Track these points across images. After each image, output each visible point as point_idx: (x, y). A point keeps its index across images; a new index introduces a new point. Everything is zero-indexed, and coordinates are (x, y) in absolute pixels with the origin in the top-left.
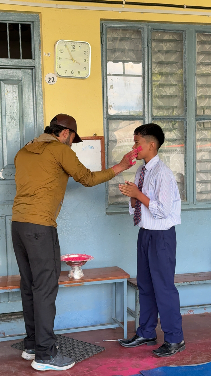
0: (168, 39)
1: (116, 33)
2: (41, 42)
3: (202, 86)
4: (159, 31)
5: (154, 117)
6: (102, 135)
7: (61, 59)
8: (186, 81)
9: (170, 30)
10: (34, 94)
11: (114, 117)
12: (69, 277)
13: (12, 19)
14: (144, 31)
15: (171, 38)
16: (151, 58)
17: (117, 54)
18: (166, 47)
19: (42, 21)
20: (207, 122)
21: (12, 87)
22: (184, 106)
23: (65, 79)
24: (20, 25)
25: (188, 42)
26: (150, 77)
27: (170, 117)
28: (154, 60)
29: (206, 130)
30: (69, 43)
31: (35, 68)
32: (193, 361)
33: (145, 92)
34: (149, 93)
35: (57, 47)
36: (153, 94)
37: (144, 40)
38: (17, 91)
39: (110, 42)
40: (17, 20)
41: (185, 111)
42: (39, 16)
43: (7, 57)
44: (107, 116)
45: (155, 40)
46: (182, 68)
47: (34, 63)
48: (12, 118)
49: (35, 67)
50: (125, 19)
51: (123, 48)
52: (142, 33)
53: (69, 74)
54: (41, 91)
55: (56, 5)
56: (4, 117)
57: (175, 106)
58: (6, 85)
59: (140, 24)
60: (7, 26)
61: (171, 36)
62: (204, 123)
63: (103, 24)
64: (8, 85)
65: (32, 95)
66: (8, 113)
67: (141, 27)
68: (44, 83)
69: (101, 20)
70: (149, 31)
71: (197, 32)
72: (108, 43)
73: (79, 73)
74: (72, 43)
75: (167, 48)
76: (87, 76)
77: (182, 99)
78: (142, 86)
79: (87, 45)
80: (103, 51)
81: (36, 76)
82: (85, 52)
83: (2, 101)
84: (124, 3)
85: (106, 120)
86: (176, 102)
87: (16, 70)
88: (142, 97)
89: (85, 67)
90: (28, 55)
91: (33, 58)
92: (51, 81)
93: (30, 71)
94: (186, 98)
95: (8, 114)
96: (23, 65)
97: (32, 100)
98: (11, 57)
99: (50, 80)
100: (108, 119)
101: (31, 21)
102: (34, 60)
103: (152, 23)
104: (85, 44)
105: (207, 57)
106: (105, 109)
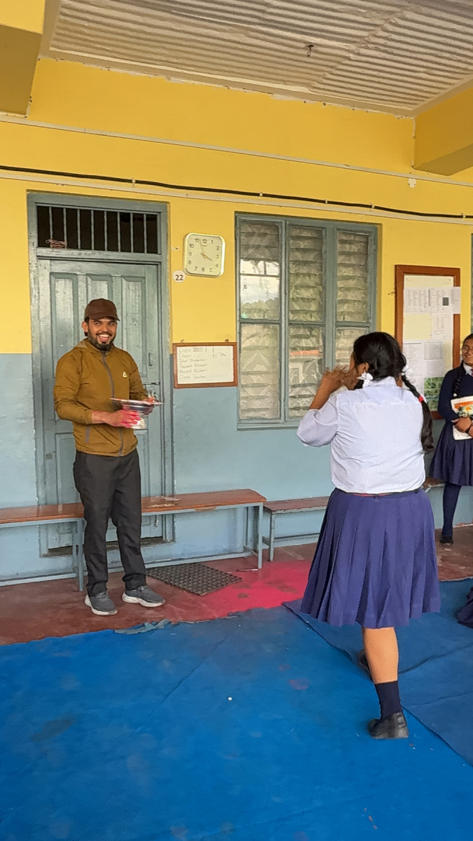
0: (306, 236)
1: (249, 227)
2: (169, 234)
3: (342, 289)
4: (297, 227)
5: (291, 322)
6: (234, 341)
7: (190, 254)
8: (326, 283)
9: (309, 227)
10: (159, 293)
11: (246, 321)
13: (137, 209)
14: (281, 227)
15: (309, 235)
16: (288, 257)
18: (304, 244)
19: (171, 212)
20: (347, 330)
21: (135, 285)
22: (322, 310)
23: (194, 277)
24: (145, 216)
25: (328, 240)
26: (287, 278)
27: (308, 323)
28: (291, 259)
29: (346, 338)
30: (200, 237)
31: (161, 264)
33: (282, 294)
34: (286, 294)
35: (186, 241)
36: (291, 297)
37: (281, 237)
38: (140, 289)
39: (243, 237)
40: (142, 210)
41: (325, 316)
42: (167, 206)
43: (130, 252)
44: (239, 319)
45: (292, 236)
46: (322, 268)
47: (160, 258)
49: (160, 262)
50: (262, 213)
51: (257, 244)
52: (280, 229)
53: (199, 271)
54: (167, 290)
55: (186, 195)
56: (124, 318)
57: (313, 310)
58: (127, 282)
59: (277, 219)
60: (130, 216)
61: (309, 233)
62: (344, 330)
63: (238, 217)
64: (130, 282)
65: (157, 294)
67: (279, 222)
68: (171, 281)
69: (236, 212)
70: (287, 226)
71: (338, 229)
73: (211, 271)
74: (204, 237)
75: (304, 246)
76: (219, 273)
77: (321, 303)
78: (279, 287)
79: (220, 241)
80: (236, 247)
81: (162, 273)
82: (218, 247)
83: (124, 301)
84: (261, 195)
85: (238, 324)
87: (140, 265)
89: (218, 264)
90: (153, 249)
92: (179, 278)
93: (155, 267)
94: (325, 303)
95: (129, 315)
96: (147, 260)
98: (135, 251)
100: (241, 323)
101: (158, 211)
102: (160, 254)
103: (291, 218)
104: (218, 239)
105: (347, 257)
106: (238, 312)
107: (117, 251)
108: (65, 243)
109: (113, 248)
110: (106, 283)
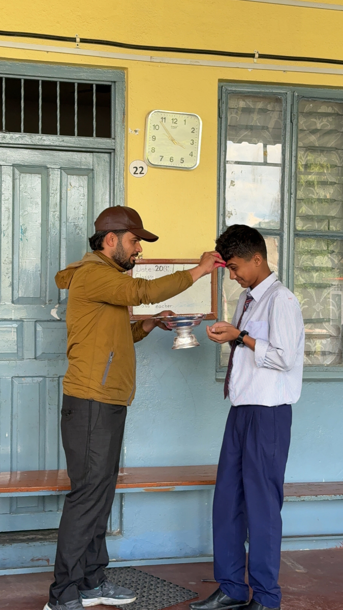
0: (324, 111)
1: (244, 101)
2: (126, 113)
4: (310, 99)
5: (298, 232)
7: (154, 138)
9: (329, 99)
10: (112, 191)
13: (83, 77)
14: (286, 100)
15: (330, 110)
16: (296, 141)
17: (244, 133)
18: (322, 124)
19: (129, 82)
21: (79, 180)
23: (159, 170)
24: (94, 86)
26: (293, 170)
27: (324, 234)
28: (300, 144)
30: (168, 114)
31: (114, 152)
33: (285, 193)
34: (291, 194)
35: (149, 120)
36: (298, 197)
37: (285, 114)
38: (86, 185)
39: (232, 115)
40: (90, 79)
42: (125, 73)
44: (223, 228)
45: (303, 113)
47: (113, 144)
48: (76, 227)
49: (114, 150)
50: (257, 80)
51: (252, 124)
52: (283, 102)
53: (166, 162)
54: (122, 187)
55: (151, 57)
56: (63, 224)
57: (332, 216)
58: (69, 176)
59: (281, 89)
60: (74, 87)
61: (330, 108)
63: (223, 87)
64: (72, 176)
65: (108, 193)
66: (71, 218)
67: (283, 93)
68: (127, 175)
69: (220, 81)
70: (295, 99)
72: (229, 117)
73: (182, 161)
74: (174, 115)
75: (322, 126)
76: (194, 165)
78: (280, 183)
79: (196, 120)
80: (221, 129)
81: (116, 164)
82: (193, 129)
83: (63, 201)
84: (257, 56)
86: (334, 211)
87: (86, 153)
88: (280, 200)
89: (192, 152)
90: (105, 131)
91: (113, 136)
92: (138, 171)
93: (106, 155)
95: (70, 221)
96: (96, 147)
97: (108, 199)
98: (79, 135)
99: (136, 171)
101: (113, 80)
102: (114, 139)
103: (300, 88)
104: (193, 118)
107: (56, 134)
109: (49, 130)
110: (40, 176)
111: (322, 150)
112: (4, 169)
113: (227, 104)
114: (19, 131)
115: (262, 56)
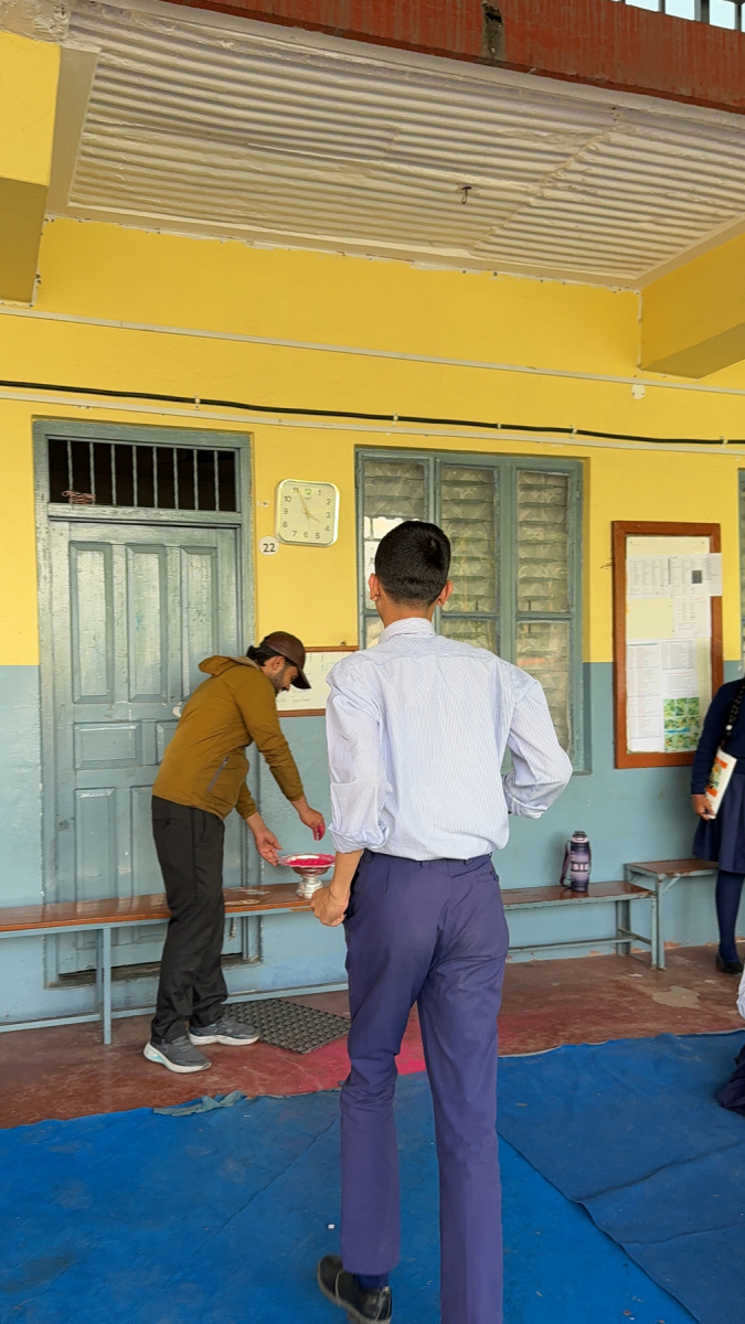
0: (468, 480)
1: (381, 468)
2: (253, 483)
3: (525, 561)
4: (453, 467)
5: (445, 614)
6: (356, 644)
7: (286, 511)
8: (499, 552)
9: (474, 466)
10: (239, 572)
12: (297, 895)
13: (203, 443)
14: (428, 466)
15: (473, 478)
16: (439, 513)
17: (381, 505)
18: (465, 494)
19: (256, 448)
20: (535, 624)
21: (201, 560)
22: (495, 596)
23: (292, 547)
24: (216, 453)
25: (503, 485)
27: (472, 615)
28: (444, 516)
29: (534, 637)
30: (302, 484)
31: (241, 527)
32: (522, 1047)
35: (279, 492)
37: (428, 482)
38: (210, 566)
39: (369, 485)
40: (211, 445)
41: (499, 604)
42: (250, 438)
43: (194, 509)
44: (363, 611)
45: (446, 481)
46: (493, 530)
47: (239, 518)
48: (199, 613)
49: (240, 525)
50: (396, 446)
51: (391, 494)
52: (425, 469)
53: (302, 539)
54: (251, 566)
56: (184, 610)
57: (480, 595)
58: (189, 555)
59: (423, 455)
60: (193, 454)
61: (473, 475)
62: (530, 625)
63: (359, 454)
64: (193, 556)
65: (234, 574)
66: (193, 604)
67: (424, 460)
68: (256, 553)
69: (357, 446)
70: (438, 466)
71: (518, 469)
72: (366, 486)
73: (317, 537)
74: (307, 485)
75: (466, 496)
76: (331, 540)
77: (492, 585)
79: (333, 490)
80: (358, 500)
81: (242, 541)
82: (329, 501)
83: (183, 584)
84: (396, 418)
85: (361, 617)
86: (481, 590)
87: (208, 529)
89: (328, 526)
90: (229, 504)
91: (238, 510)
92: (269, 549)
93: (231, 531)
94: (499, 583)
95: (192, 606)
96: (219, 522)
97: (234, 582)
98: (201, 508)
99: (266, 549)
100: (365, 617)
101: (236, 447)
102: (240, 513)
103: (442, 454)
104: (329, 488)
105: (535, 511)
106: (361, 599)
107: (173, 507)
108: (92, 496)
109: (166, 503)
110: (156, 556)
111: (466, 522)
112: (115, 548)
113: (363, 473)
114: (131, 505)
115: (401, 419)
